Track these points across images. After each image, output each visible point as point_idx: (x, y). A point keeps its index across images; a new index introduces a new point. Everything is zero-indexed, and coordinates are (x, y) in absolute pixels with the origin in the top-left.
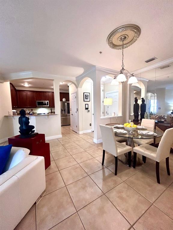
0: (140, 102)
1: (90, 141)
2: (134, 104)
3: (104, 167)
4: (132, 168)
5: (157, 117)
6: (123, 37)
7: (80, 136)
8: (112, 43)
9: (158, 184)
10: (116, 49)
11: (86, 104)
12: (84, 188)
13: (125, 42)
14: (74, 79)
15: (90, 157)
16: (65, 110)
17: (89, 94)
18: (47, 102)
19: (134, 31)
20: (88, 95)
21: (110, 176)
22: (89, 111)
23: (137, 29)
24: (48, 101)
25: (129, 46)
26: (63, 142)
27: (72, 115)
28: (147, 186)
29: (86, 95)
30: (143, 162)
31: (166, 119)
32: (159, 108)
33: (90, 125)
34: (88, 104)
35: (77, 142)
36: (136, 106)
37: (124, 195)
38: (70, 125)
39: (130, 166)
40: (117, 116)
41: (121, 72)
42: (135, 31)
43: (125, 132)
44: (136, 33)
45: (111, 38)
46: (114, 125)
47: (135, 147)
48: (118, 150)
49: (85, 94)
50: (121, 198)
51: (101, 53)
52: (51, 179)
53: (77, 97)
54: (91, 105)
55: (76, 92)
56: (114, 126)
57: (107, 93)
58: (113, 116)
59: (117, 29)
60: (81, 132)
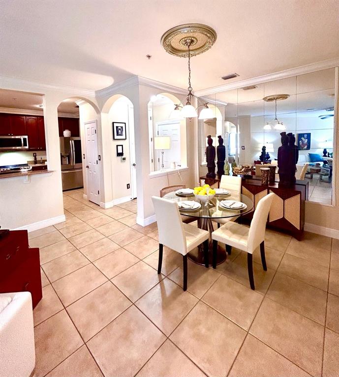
0: (216, 144)
1: (130, 222)
2: (207, 148)
3: (163, 277)
4: (211, 269)
5: (243, 170)
6: (189, 39)
7: (108, 212)
8: (170, 46)
9: (253, 291)
10: (177, 55)
11: (117, 146)
12: (126, 335)
13: (191, 48)
14: (92, 95)
15: (133, 260)
16: (69, 157)
17: (123, 125)
18: (25, 139)
19: (206, 35)
20: (122, 127)
21: (175, 295)
22: (124, 159)
23: (211, 34)
24: (26, 137)
25: (199, 54)
26: (69, 233)
27: (88, 167)
28: (237, 300)
29: (117, 127)
30: (227, 253)
31: (255, 169)
32: (243, 148)
33: (128, 186)
34: (122, 146)
35: (102, 229)
36: (210, 151)
37: (203, 330)
38: (83, 187)
39: (207, 266)
40: (180, 168)
41: (188, 102)
42: (209, 35)
43: (197, 205)
44: (209, 38)
45: (169, 38)
46: (176, 188)
47: (213, 231)
48: (187, 241)
49: (115, 125)
50: (198, 336)
51: (149, 57)
52: (48, 336)
53: (98, 131)
54: (129, 146)
55: (97, 120)
56: (177, 192)
57: (159, 123)
58: (171, 168)
59: (179, 27)
60: (108, 205)
